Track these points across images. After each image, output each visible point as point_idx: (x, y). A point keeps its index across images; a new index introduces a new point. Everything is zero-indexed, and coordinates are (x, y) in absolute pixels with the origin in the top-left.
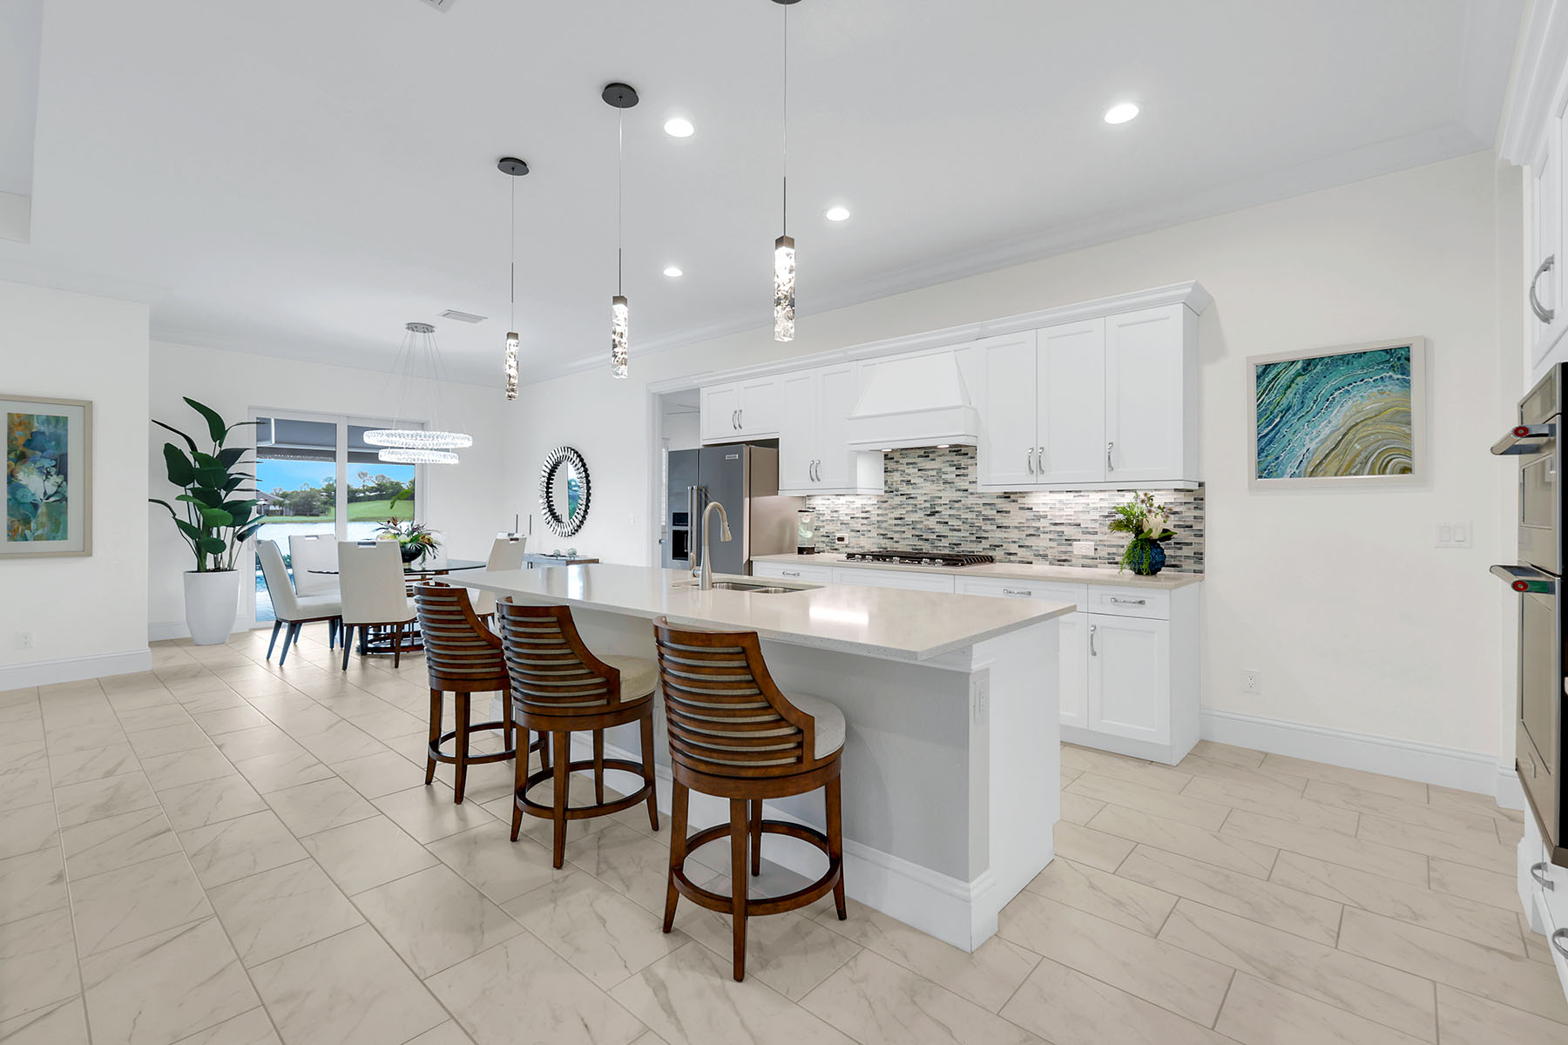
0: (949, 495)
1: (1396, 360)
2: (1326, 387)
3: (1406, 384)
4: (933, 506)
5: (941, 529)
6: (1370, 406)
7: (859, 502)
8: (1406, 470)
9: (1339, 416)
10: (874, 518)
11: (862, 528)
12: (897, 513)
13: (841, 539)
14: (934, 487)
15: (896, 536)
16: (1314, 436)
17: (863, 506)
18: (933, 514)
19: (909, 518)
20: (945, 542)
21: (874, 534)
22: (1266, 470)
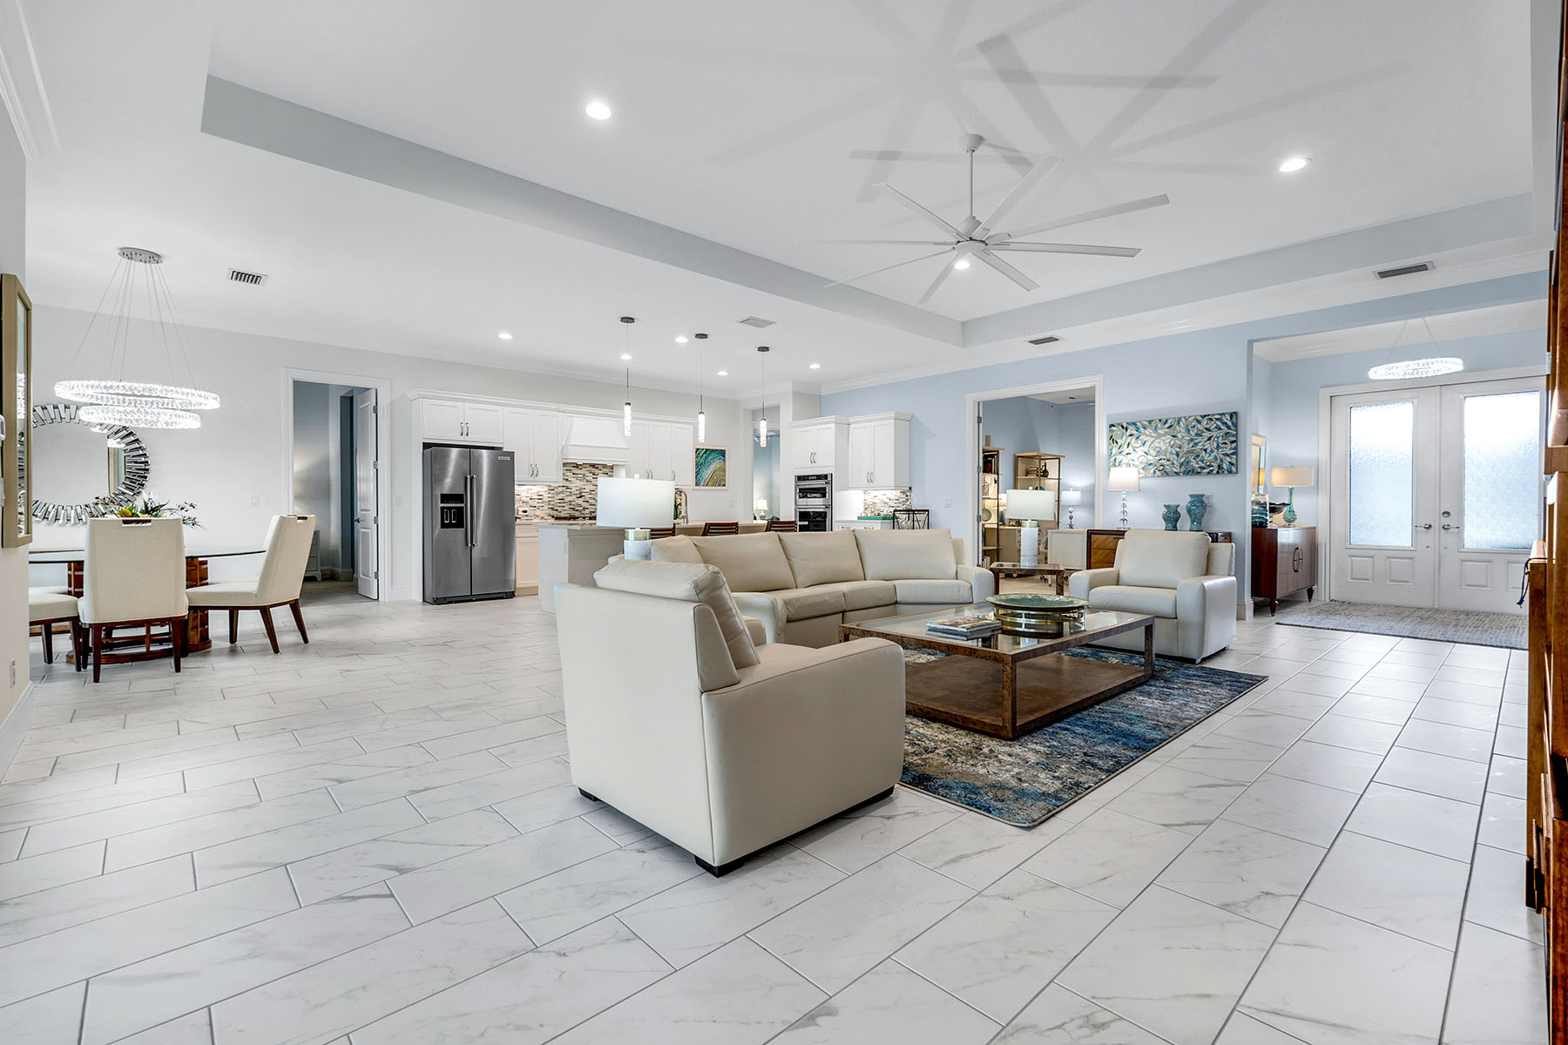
0: (589, 487)
1: (722, 453)
2: (710, 458)
3: (724, 460)
4: (580, 493)
5: (585, 504)
6: (718, 466)
7: (535, 489)
8: (724, 485)
9: (712, 468)
10: (546, 499)
11: (537, 505)
12: (560, 496)
13: (525, 512)
14: (582, 483)
15: (559, 509)
16: (707, 474)
17: (538, 492)
18: (581, 497)
19: (567, 499)
20: (587, 511)
21: (546, 508)
22: (697, 485)
